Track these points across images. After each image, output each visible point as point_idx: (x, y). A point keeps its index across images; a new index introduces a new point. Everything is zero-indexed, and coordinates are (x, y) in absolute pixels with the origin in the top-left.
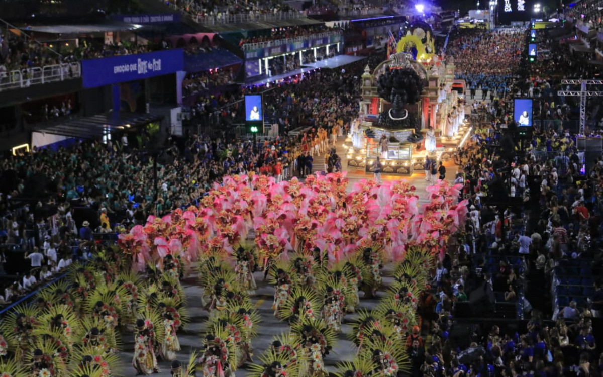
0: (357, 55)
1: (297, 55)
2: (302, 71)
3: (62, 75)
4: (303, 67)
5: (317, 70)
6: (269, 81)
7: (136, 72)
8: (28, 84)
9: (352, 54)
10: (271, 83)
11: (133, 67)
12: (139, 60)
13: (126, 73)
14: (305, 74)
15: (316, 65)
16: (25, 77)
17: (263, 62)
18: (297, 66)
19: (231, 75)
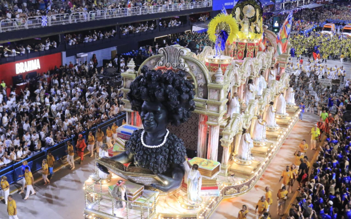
0: (321, 4)
1: (297, 2)
2: (298, 9)
3: (205, 5)
4: (298, 7)
5: (304, 9)
6: (284, 12)
7: (233, 5)
8: (193, 8)
9: (319, 3)
10: (284, 13)
11: (232, 4)
12: (234, 1)
13: (229, 6)
14: (299, 10)
15: (304, 7)
16: (191, 5)
17: (282, 5)
18: (296, 6)
19: (269, 9)
